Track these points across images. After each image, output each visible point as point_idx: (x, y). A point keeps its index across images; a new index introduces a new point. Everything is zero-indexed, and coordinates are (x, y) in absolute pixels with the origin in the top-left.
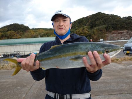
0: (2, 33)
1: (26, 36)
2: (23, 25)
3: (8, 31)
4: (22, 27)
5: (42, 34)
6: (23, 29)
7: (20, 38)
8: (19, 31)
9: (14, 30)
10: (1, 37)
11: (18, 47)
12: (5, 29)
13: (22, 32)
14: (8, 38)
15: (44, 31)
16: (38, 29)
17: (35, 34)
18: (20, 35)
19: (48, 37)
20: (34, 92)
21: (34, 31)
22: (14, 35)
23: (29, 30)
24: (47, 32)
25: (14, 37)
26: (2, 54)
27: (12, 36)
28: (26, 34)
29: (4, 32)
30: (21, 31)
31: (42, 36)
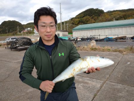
0: (79, 19)
1: (100, 20)
2: (98, 9)
3: (84, 17)
4: (97, 12)
5: (118, 16)
6: (97, 13)
7: (94, 23)
8: (94, 16)
9: (89, 16)
10: (78, 23)
11: (94, 31)
12: (82, 15)
13: (97, 16)
14: (84, 23)
15: (120, 13)
16: (114, 11)
17: (109, 18)
18: (94, 20)
19: (125, 19)
20: (117, 75)
21: (109, 14)
22: (89, 20)
23: (103, 14)
24: (124, 13)
25: (89, 22)
26: (80, 37)
27: (87, 21)
28: (100, 18)
29: (81, 18)
30: (95, 16)
31: (117, 19)
